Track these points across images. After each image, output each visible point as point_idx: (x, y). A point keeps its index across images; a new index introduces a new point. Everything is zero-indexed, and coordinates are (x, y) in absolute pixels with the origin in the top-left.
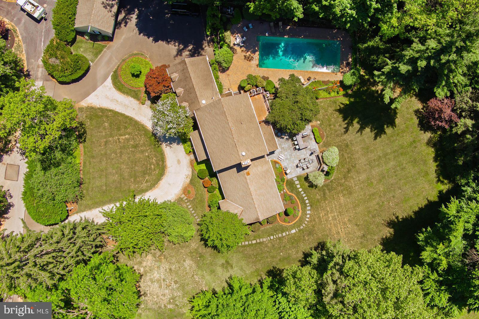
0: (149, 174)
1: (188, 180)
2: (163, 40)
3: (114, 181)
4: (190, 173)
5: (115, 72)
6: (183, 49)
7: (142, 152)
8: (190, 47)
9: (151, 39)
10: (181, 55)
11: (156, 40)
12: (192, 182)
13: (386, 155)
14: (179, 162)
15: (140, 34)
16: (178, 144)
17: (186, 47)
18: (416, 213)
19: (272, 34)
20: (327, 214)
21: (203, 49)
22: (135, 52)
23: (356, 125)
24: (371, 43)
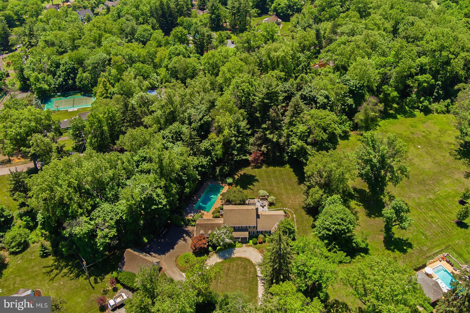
0: (247, 266)
1: (256, 250)
2: (175, 246)
3: (245, 284)
4: (253, 248)
5: (181, 271)
6: (184, 238)
7: (233, 266)
8: (185, 235)
9: (171, 250)
10: (187, 240)
11: (173, 248)
12: (258, 249)
13: (268, 180)
14: (244, 251)
15: (165, 255)
16: (235, 250)
17: (184, 237)
18: (297, 176)
19: (195, 204)
20: (290, 203)
21: (188, 231)
22: (175, 259)
23: (251, 186)
24: (218, 171)
